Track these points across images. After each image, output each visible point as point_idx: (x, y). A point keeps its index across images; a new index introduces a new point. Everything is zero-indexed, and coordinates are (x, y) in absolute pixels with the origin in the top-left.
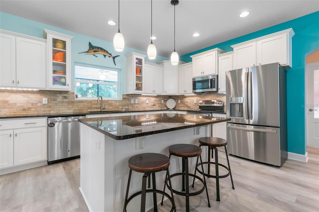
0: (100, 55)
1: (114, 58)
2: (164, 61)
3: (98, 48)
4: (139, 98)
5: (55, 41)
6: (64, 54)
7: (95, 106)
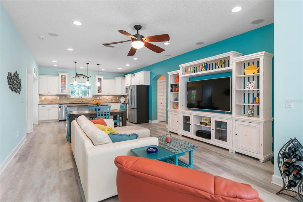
0: (81, 78)
1: (88, 78)
2: (116, 77)
3: (80, 74)
4: (102, 96)
5: (62, 76)
6: (65, 80)
7: (79, 100)
